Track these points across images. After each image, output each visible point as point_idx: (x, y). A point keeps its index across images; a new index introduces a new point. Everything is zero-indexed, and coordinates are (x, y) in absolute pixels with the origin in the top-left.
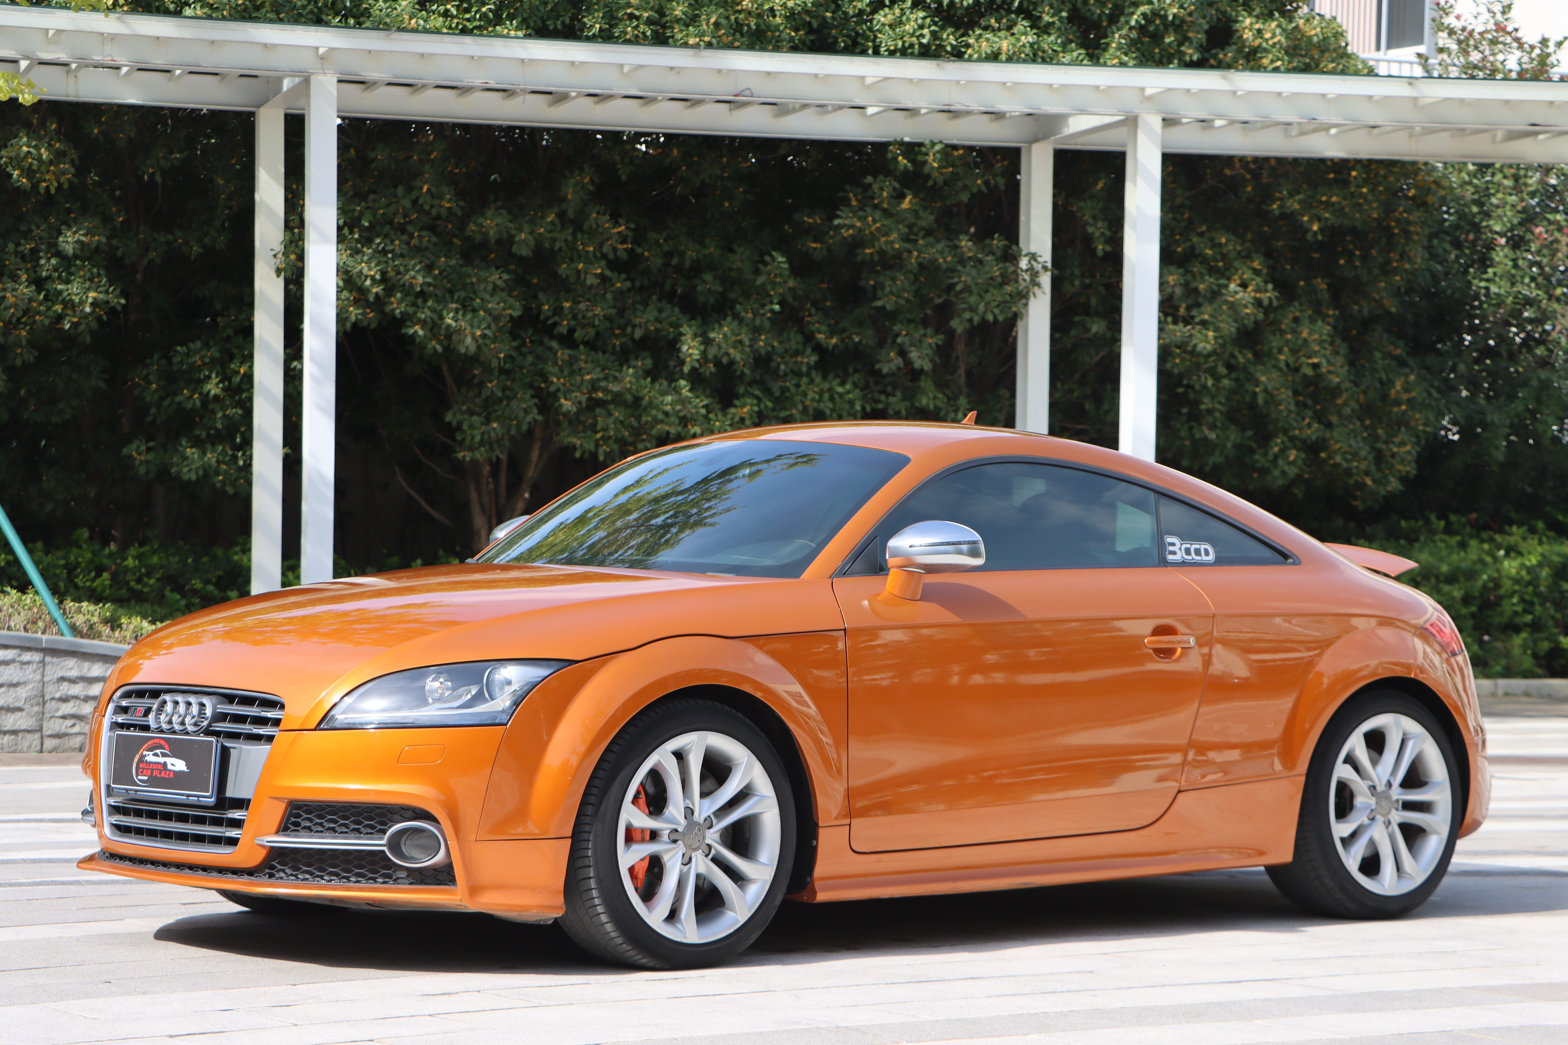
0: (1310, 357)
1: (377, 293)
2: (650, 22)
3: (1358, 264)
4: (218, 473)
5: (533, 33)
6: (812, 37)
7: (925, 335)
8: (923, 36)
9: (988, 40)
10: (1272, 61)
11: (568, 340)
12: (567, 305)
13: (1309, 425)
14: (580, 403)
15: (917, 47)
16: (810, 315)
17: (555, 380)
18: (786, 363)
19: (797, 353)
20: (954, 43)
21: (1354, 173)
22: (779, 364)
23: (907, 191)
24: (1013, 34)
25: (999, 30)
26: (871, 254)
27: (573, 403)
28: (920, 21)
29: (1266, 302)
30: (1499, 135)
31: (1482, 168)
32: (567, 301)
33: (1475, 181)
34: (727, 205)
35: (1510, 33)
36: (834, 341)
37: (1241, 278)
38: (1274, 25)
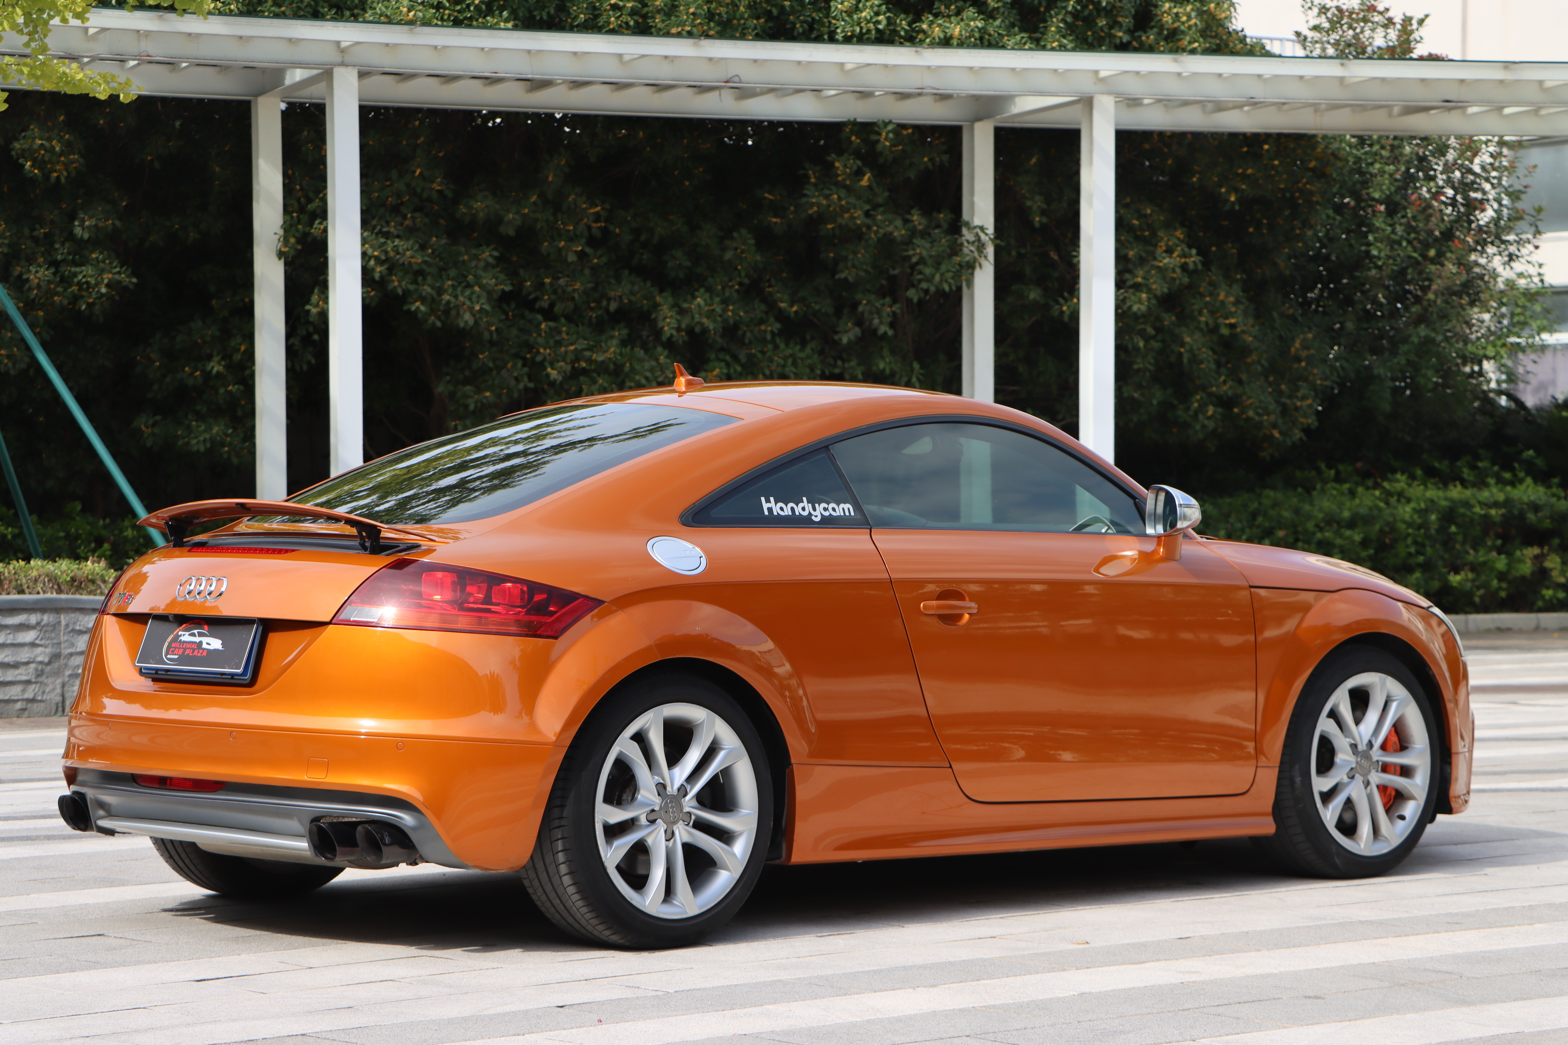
0: (1227, 318)
1: (380, 272)
2: (633, 12)
3: (1265, 231)
4: (223, 445)
5: (519, 23)
6: (770, 24)
7: (883, 305)
8: (879, 22)
9: (940, 25)
10: (1190, 43)
11: (549, 314)
12: (547, 281)
13: (1225, 382)
14: (565, 372)
15: (873, 32)
16: (770, 286)
17: (542, 350)
18: (752, 332)
19: (762, 322)
20: (907, 28)
21: (1266, 147)
22: (745, 333)
23: (866, 169)
24: (962, 20)
25: (949, 16)
26: (833, 228)
27: (559, 372)
28: (876, 9)
29: (1191, 266)
30: (1396, 110)
31: (1361, 140)
32: (547, 277)
33: (1354, 151)
34: (687, 183)
35: (1381, 13)
36: (795, 308)
37: (1167, 245)
38: (1189, 8)
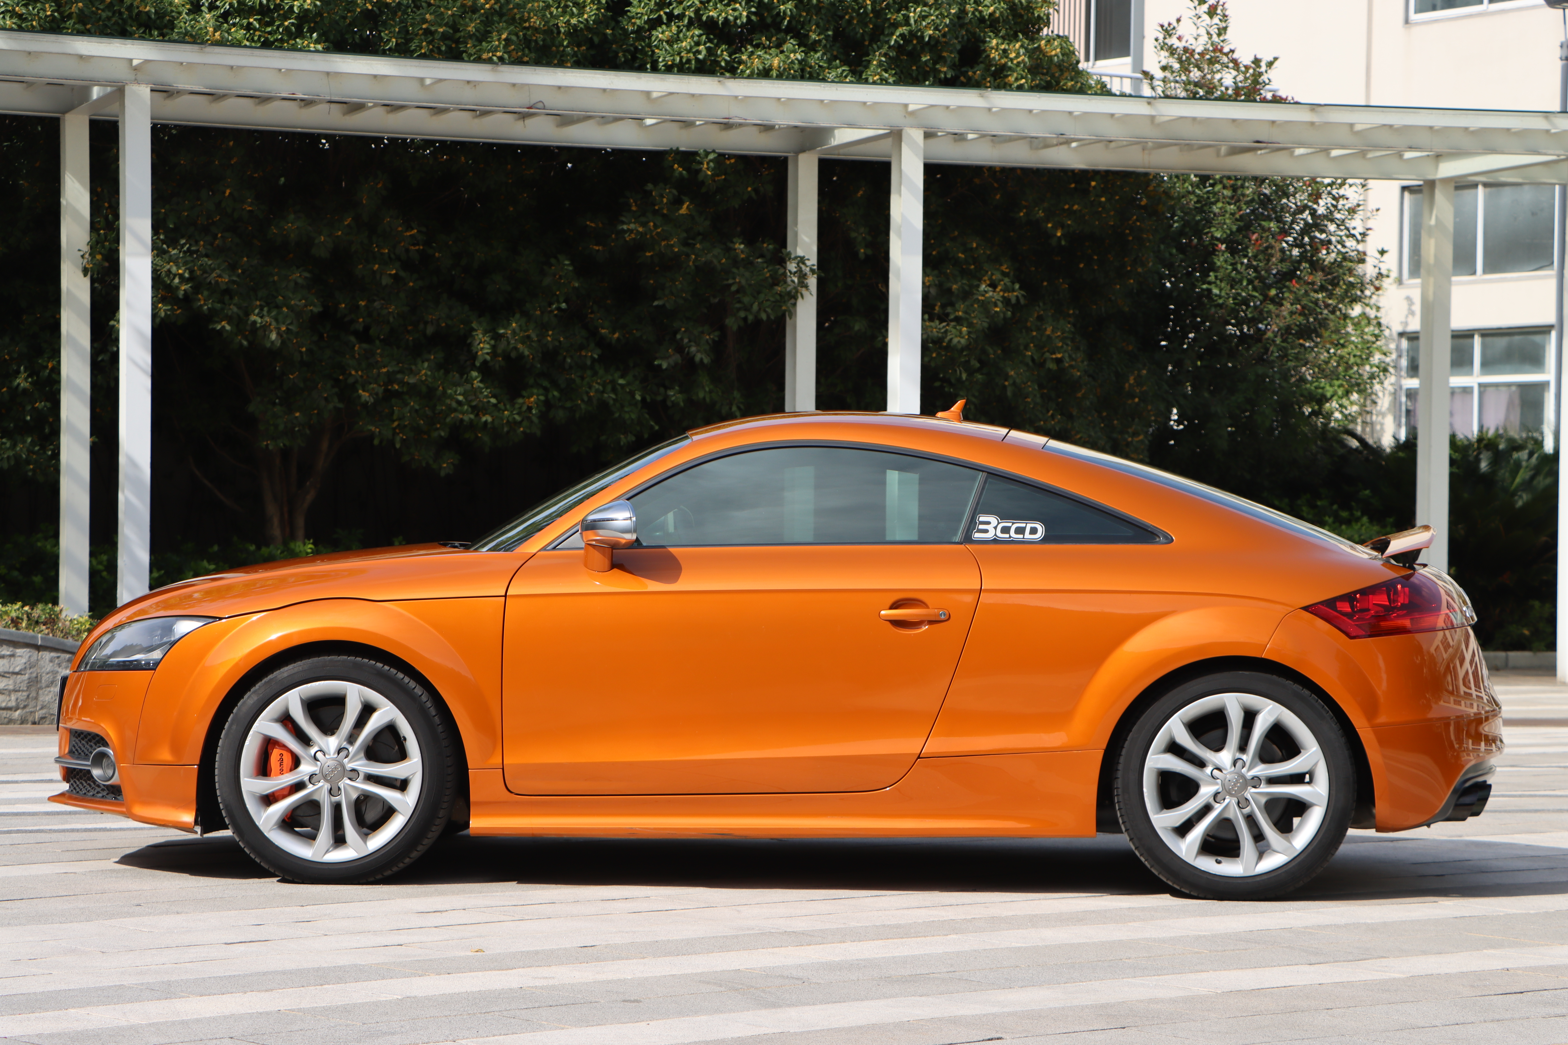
0: (1054, 353)
1: (185, 290)
2: (445, 37)
3: (1096, 267)
4: (28, 462)
5: (331, 45)
6: (593, 52)
7: (702, 332)
8: (699, 52)
9: (759, 57)
10: (1017, 80)
11: (364, 336)
12: (362, 303)
13: (1053, 416)
14: (377, 394)
15: (693, 62)
16: (592, 313)
17: (353, 372)
18: (571, 357)
19: (581, 347)
20: (728, 59)
21: (1093, 184)
22: (565, 358)
23: (683, 198)
24: (782, 52)
25: (770, 48)
26: (652, 256)
27: (371, 395)
28: (696, 39)
29: (1013, 301)
30: (1223, 150)
31: (1204, 179)
32: (362, 300)
33: (1197, 191)
34: (511, 209)
35: (1226, 54)
36: (616, 335)
37: (991, 279)
38: (1018, 45)
